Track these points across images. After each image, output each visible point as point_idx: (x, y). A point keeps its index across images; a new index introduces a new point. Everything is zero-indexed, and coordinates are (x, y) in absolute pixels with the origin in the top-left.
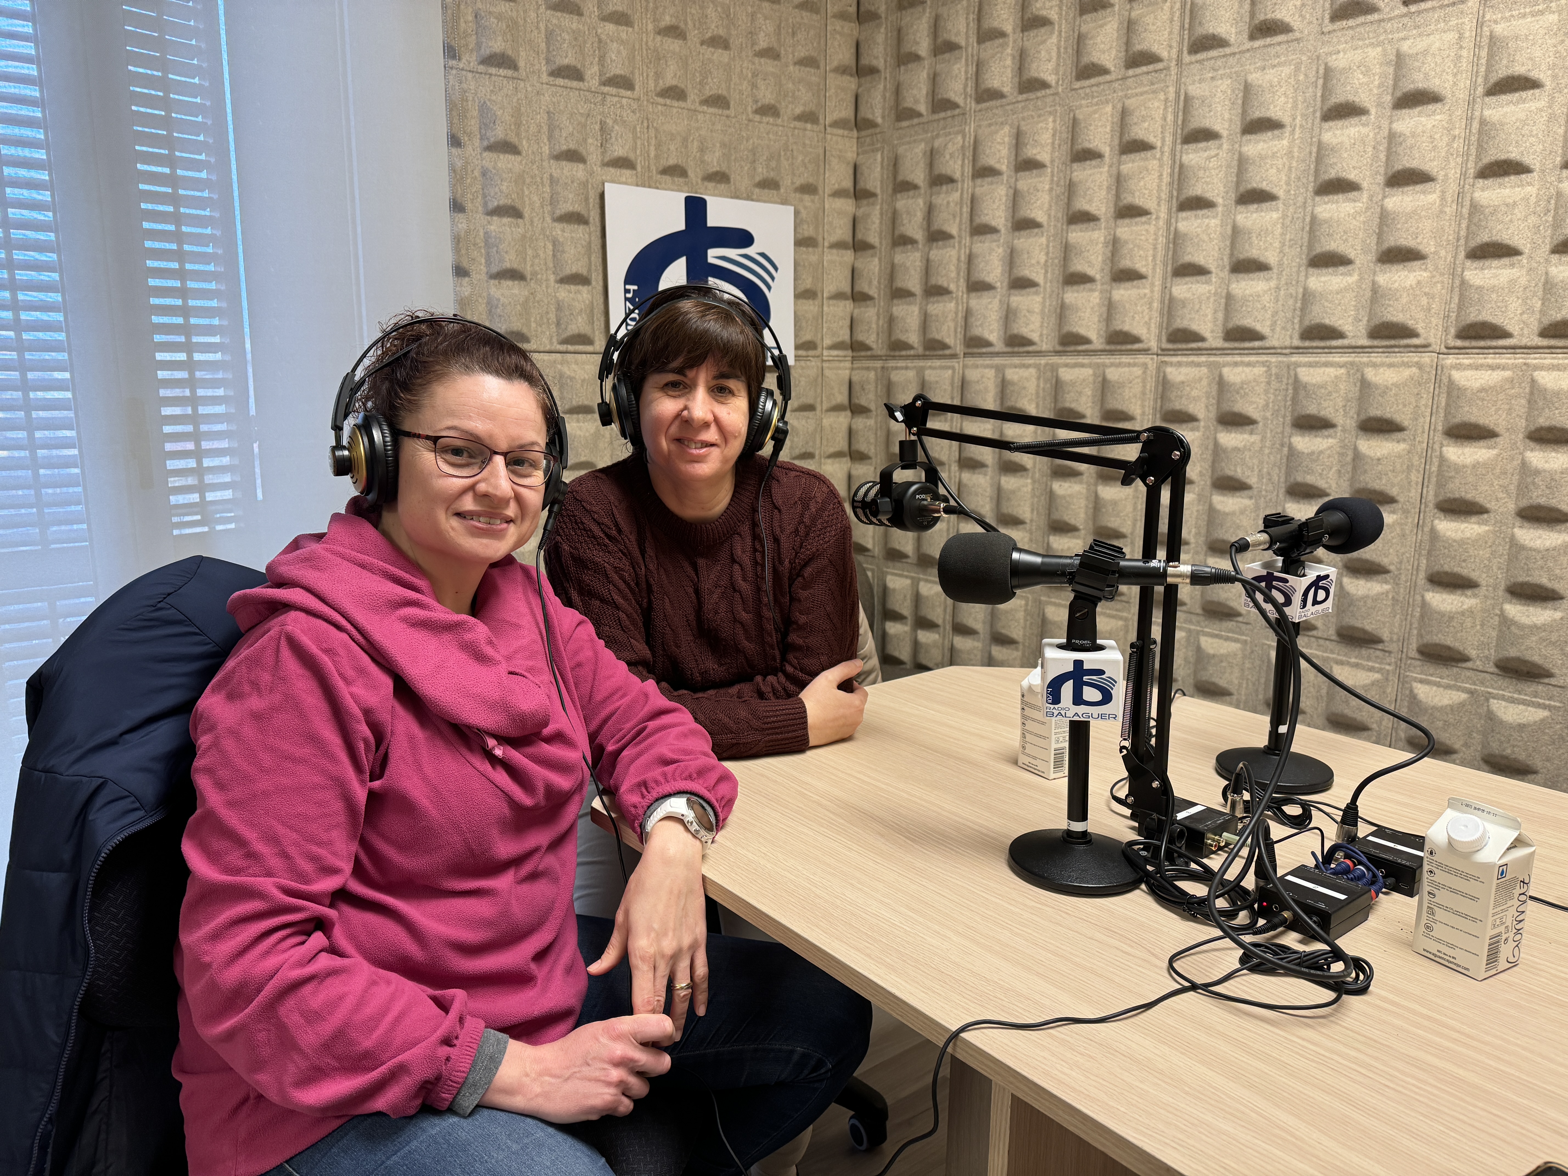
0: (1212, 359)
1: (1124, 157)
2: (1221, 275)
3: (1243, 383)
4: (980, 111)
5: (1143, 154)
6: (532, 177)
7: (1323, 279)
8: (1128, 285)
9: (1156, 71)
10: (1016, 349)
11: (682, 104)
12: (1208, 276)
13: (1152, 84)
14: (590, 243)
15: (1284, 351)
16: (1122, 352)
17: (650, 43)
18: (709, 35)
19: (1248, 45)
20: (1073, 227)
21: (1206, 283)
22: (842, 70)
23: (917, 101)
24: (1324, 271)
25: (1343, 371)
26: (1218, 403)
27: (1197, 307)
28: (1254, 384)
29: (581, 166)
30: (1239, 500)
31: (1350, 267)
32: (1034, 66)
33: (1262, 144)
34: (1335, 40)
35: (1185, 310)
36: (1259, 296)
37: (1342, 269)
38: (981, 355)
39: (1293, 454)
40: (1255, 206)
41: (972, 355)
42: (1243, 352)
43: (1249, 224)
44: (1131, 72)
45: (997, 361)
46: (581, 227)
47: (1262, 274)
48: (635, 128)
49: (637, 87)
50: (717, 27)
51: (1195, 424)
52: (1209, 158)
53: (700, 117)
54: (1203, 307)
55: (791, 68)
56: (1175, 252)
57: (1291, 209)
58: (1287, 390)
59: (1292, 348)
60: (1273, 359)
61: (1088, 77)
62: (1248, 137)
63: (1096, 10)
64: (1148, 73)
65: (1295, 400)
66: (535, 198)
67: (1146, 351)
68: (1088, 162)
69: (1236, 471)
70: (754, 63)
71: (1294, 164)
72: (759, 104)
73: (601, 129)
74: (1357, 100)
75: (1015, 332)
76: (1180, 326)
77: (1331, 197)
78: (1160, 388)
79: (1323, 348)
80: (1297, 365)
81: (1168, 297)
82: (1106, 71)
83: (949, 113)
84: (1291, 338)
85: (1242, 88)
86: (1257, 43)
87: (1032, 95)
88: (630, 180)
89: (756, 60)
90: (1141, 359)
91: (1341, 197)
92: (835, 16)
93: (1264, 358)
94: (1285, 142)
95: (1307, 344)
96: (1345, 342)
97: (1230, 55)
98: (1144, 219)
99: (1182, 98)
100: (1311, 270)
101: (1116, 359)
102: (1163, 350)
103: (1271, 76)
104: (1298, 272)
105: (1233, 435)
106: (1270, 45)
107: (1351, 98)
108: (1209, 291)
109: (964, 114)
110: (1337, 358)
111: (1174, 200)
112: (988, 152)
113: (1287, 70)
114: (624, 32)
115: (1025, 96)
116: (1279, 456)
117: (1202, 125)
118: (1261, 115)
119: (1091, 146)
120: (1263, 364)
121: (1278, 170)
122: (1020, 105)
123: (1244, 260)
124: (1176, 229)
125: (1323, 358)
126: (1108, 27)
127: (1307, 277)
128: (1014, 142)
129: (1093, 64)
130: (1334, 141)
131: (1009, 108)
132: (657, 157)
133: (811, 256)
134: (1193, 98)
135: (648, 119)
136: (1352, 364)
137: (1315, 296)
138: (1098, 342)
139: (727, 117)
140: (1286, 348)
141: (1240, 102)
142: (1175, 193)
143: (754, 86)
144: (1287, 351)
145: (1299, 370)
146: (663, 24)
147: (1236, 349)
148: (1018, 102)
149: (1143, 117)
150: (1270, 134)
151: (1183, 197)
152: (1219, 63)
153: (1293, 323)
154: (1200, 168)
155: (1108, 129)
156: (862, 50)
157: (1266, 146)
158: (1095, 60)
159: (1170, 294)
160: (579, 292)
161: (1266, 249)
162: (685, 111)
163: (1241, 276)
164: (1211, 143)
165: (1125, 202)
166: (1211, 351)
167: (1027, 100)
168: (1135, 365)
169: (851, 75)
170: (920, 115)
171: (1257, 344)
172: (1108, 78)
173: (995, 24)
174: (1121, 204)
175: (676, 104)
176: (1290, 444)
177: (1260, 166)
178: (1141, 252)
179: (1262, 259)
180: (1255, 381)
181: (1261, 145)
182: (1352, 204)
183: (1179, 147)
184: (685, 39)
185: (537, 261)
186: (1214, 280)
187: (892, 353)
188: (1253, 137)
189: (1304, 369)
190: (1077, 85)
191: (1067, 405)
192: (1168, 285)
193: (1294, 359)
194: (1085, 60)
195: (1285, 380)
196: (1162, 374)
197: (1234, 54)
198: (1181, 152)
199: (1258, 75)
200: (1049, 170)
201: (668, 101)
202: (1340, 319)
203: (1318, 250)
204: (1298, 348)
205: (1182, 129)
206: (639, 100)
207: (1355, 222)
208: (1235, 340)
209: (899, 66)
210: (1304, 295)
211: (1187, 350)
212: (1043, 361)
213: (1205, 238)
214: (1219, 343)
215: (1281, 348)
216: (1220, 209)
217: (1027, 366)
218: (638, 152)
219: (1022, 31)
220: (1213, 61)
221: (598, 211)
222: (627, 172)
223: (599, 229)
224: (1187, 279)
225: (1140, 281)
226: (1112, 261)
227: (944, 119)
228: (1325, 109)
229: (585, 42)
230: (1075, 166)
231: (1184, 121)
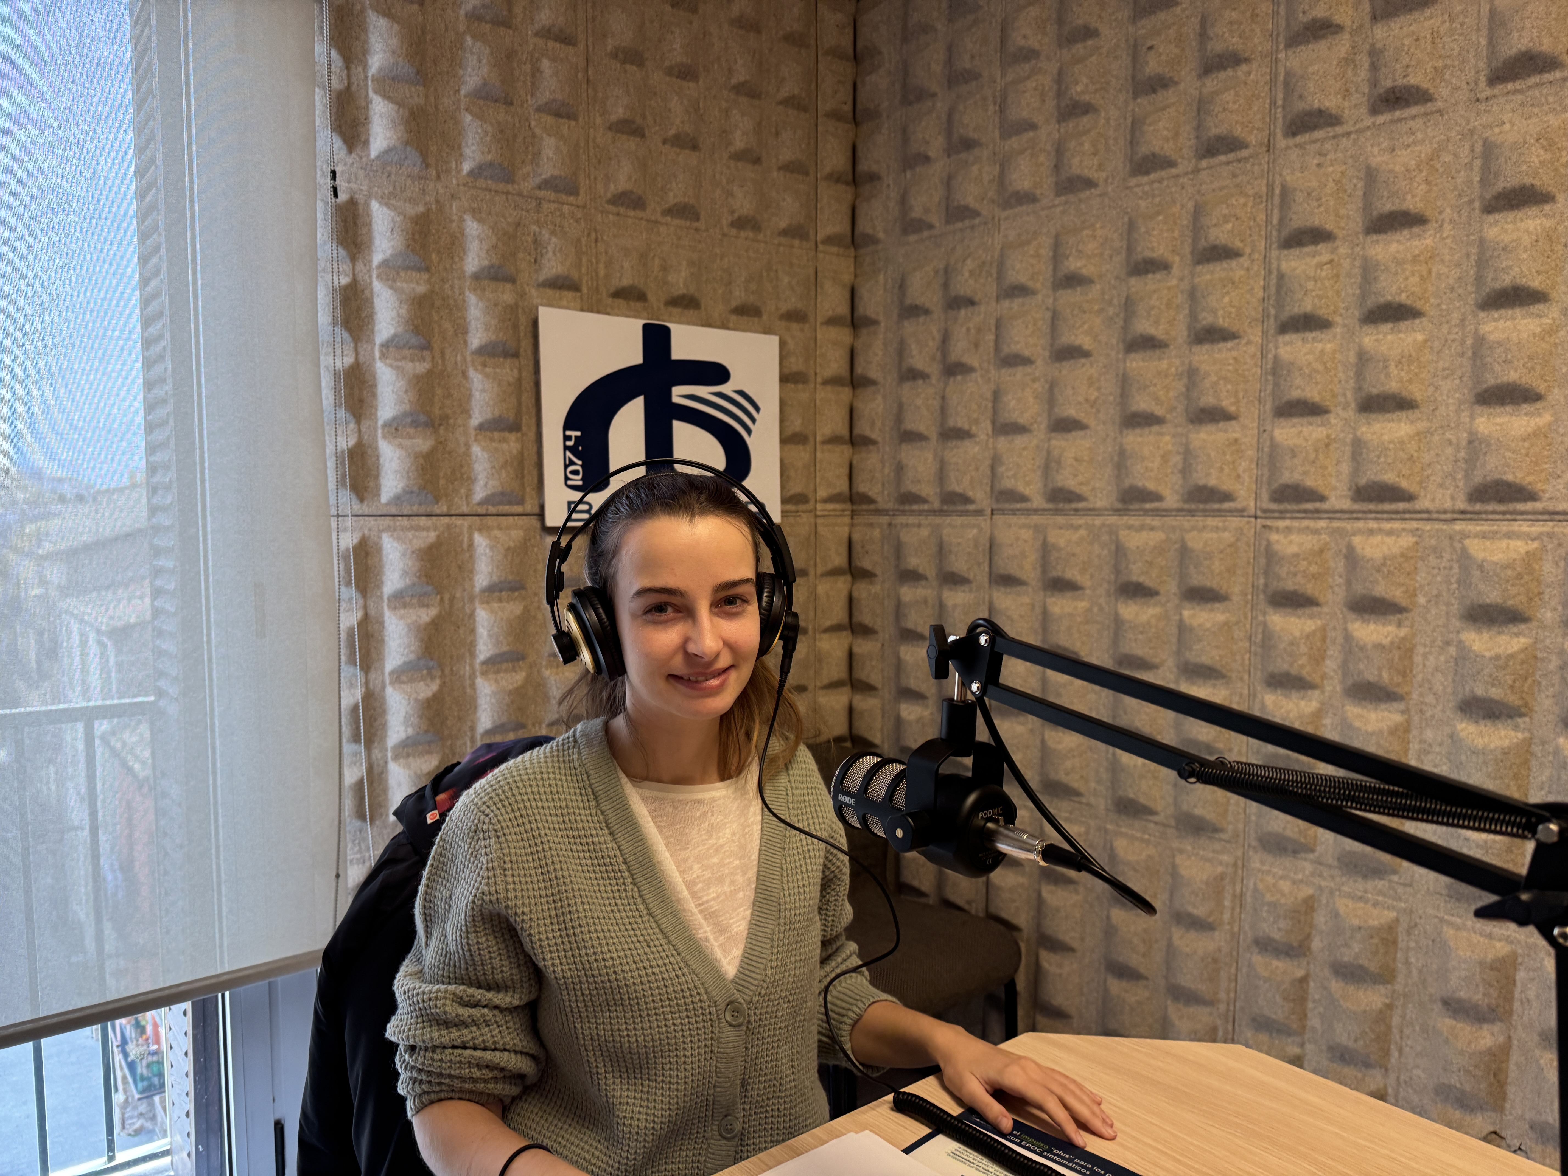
0: (1336, 524)
1: (1199, 268)
2: (1343, 414)
3: (1385, 558)
4: (1006, 219)
5: (1225, 264)
6: (443, 299)
7: (1498, 420)
8: (1211, 428)
9: (1239, 161)
10: (1061, 505)
11: (639, 213)
12: (1327, 416)
13: (1235, 176)
14: (519, 380)
15: (1443, 516)
16: (1206, 513)
17: (598, 140)
18: (673, 132)
19: (1368, 121)
20: (1133, 355)
21: (1323, 425)
22: (835, 178)
23: (927, 211)
24: (1499, 410)
25: (1536, 545)
26: (1349, 583)
27: (1312, 456)
28: (1402, 559)
29: (508, 286)
30: (1386, 714)
31: (1539, 405)
32: (1076, 161)
33: (1395, 245)
34: (1495, 108)
35: (1296, 461)
36: (1402, 442)
37: (1526, 407)
38: (1014, 512)
39: (1464, 656)
40: (1390, 325)
41: (1003, 512)
42: (1379, 515)
43: (1383, 349)
44: (1204, 163)
45: (1036, 519)
46: (509, 361)
47: (1403, 414)
48: (579, 240)
49: (582, 192)
50: (683, 122)
51: (1315, 609)
52: (1320, 266)
53: (662, 229)
54: (1321, 456)
55: (775, 174)
56: (1276, 385)
57: (1445, 329)
58: (1451, 568)
59: (1453, 512)
60: (1428, 526)
61: (1147, 173)
62: (1375, 237)
63: (1154, 91)
64: (1228, 163)
65: (1464, 582)
66: (447, 325)
67: (1240, 512)
68: (1150, 276)
69: (1380, 676)
70: (729, 168)
71: (1444, 270)
72: (736, 215)
73: (535, 241)
74: (1537, 183)
75: (1060, 484)
76: (1290, 482)
77: (1503, 311)
78: (1263, 561)
79: (1504, 513)
80: (1465, 535)
81: (1268, 443)
82: (1170, 164)
83: (967, 223)
84: (1453, 498)
85: (1362, 175)
86: (1380, 119)
87: (1072, 198)
88: (572, 304)
89: (732, 164)
90: (1235, 522)
91: (1518, 311)
92: (828, 115)
93: (1414, 525)
94: (1429, 242)
95: (1478, 507)
96: (1538, 506)
97: (1343, 135)
98: (1230, 344)
99: (1277, 191)
100: (1478, 409)
101: (1199, 521)
102: (1265, 511)
103: (1405, 158)
104: (1458, 412)
105: (1372, 626)
106: (1400, 120)
107: (1528, 181)
108: (1328, 436)
109: (986, 223)
110: (1524, 527)
111: (1272, 320)
112: (1018, 266)
113: (1425, 150)
114: (565, 126)
115: (1063, 198)
116: (1442, 658)
117: (1309, 224)
118: (1394, 208)
119: (1155, 255)
120: (1414, 532)
121: (1422, 278)
122: (1058, 209)
123: (1378, 396)
124: (1276, 357)
125: (1504, 527)
126: (1172, 110)
127: (1472, 417)
128: (1051, 254)
129: (1154, 155)
130: (1507, 239)
131: (1043, 213)
132: (607, 276)
133: (802, 394)
134: (1295, 190)
135: (596, 231)
136: (1550, 535)
137: (1488, 445)
138: (1171, 500)
139: (697, 230)
140: (1445, 512)
141: (1360, 193)
142: (1273, 311)
143: (730, 194)
144: (1449, 516)
145: (1467, 542)
146: (614, 118)
147: (1370, 512)
148: (1054, 206)
149: (1225, 216)
150: (1406, 232)
151: (1284, 316)
152: (1328, 146)
153: (1455, 479)
154: (1308, 278)
155: (1176, 234)
156: (860, 154)
157: (1401, 248)
158: (1157, 150)
159: (1272, 438)
160: (504, 440)
161: (1410, 381)
162: (644, 223)
163: (1373, 416)
164: (1321, 247)
165: (1204, 322)
166: (1334, 514)
167: (1066, 203)
168: (1225, 529)
169: (847, 184)
170: (931, 227)
171: (1401, 506)
172: (1174, 171)
173: (1025, 114)
174: (1198, 326)
175: (632, 213)
176: (1460, 642)
177: (1396, 273)
178: (1229, 387)
179: (1404, 394)
180: (1402, 555)
181: (1393, 247)
182: (1537, 321)
183: (1275, 253)
184: (643, 136)
185: (448, 402)
186: (1333, 421)
187: (901, 508)
188: (1381, 237)
189: (1476, 541)
190: (1133, 182)
191: (1134, 578)
192: (1268, 428)
193: (1458, 526)
194: (1143, 150)
195: (1447, 556)
196: (1264, 543)
197: (1348, 134)
198: (1279, 259)
199: (1386, 157)
200: (1098, 287)
201: (622, 210)
202: (1529, 474)
203: (1491, 381)
204: (1463, 512)
205: (1279, 231)
206: (584, 207)
207: (1544, 345)
208: (1370, 500)
209: (904, 171)
210: (1470, 442)
211: (1299, 511)
212: (1098, 521)
213: (1321, 368)
214: (1346, 504)
215: (1438, 512)
216: (1338, 330)
217: (1077, 528)
218: (584, 270)
219: (1059, 122)
220: (1318, 145)
221: (531, 340)
222: (570, 294)
223: (531, 363)
224: (1295, 420)
225: (1228, 423)
226: (1188, 398)
227: (961, 230)
228: (1488, 196)
229: (515, 136)
230: (1133, 281)
231: (1281, 220)
